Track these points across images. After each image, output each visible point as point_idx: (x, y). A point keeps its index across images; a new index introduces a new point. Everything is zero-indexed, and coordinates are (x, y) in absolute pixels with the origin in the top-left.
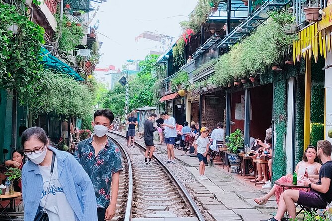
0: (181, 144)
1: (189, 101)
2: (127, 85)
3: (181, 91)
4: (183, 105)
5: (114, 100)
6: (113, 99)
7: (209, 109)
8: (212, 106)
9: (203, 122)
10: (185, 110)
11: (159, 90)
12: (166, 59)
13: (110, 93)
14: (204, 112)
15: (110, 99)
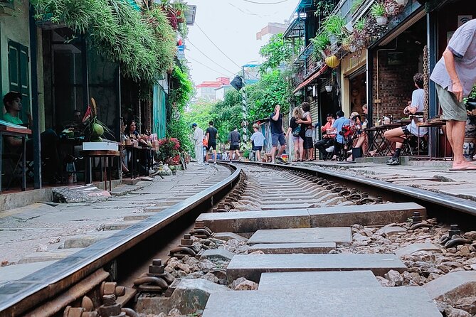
0: (336, 152)
1: (346, 77)
2: (244, 88)
3: (330, 59)
4: (336, 86)
5: (226, 117)
6: (225, 115)
7: (386, 76)
8: (391, 69)
9: (376, 101)
10: (340, 93)
11: (294, 76)
12: (302, 20)
13: (219, 106)
14: (376, 83)
15: (219, 115)
